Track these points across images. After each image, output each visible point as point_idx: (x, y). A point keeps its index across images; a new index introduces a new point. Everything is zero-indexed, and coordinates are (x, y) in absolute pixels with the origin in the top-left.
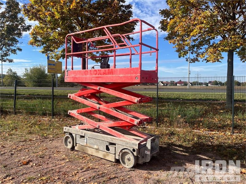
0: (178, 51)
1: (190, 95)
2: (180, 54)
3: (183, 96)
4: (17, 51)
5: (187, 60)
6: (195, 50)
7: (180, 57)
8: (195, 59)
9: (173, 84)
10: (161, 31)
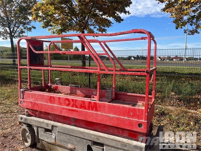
0: (175, 22)
1: (186, 69)
2: (177, 25)
3: (178, 70)
4: (33, 29)
5: (185, 32)
6: (194, 21)
7: (177, 28)
8: (194, 31)
9: (170, 58)
10: (159, 3)
